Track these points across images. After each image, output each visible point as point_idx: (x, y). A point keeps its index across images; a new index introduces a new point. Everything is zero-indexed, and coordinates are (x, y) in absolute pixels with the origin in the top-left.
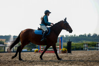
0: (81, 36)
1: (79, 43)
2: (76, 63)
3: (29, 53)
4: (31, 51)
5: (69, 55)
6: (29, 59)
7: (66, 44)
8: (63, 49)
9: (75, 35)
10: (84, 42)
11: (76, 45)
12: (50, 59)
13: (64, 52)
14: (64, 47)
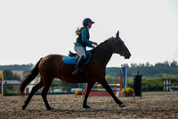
0: (159, 65)
1: (156, 78)
2: (150, 114)
3: (66, 96)
4: (69, 93)
5: (138, 99)
6: (65, 108)
7: (131, 80)
8: (127, 89)
9: (148, 64)
10: (165, 76)
11: (150, 81)
12: (103, 107)
13: (128, 94)
14: (129, 85)
